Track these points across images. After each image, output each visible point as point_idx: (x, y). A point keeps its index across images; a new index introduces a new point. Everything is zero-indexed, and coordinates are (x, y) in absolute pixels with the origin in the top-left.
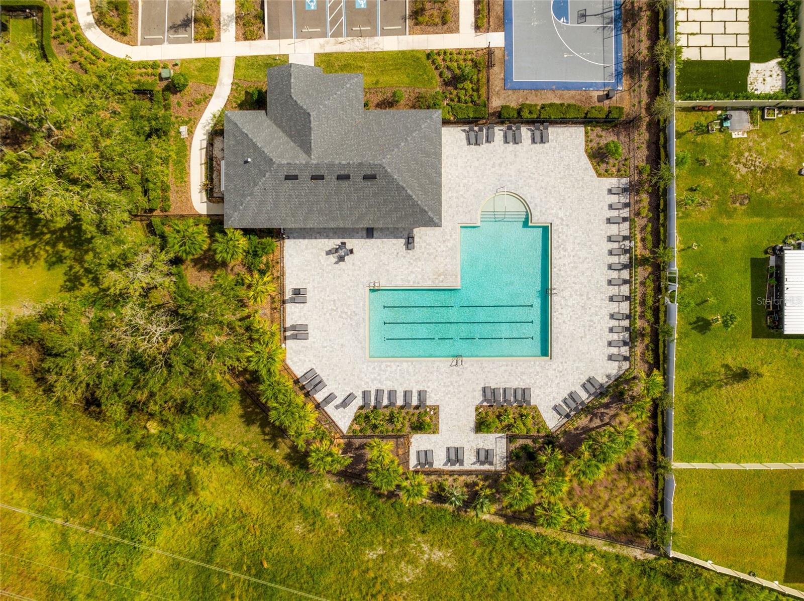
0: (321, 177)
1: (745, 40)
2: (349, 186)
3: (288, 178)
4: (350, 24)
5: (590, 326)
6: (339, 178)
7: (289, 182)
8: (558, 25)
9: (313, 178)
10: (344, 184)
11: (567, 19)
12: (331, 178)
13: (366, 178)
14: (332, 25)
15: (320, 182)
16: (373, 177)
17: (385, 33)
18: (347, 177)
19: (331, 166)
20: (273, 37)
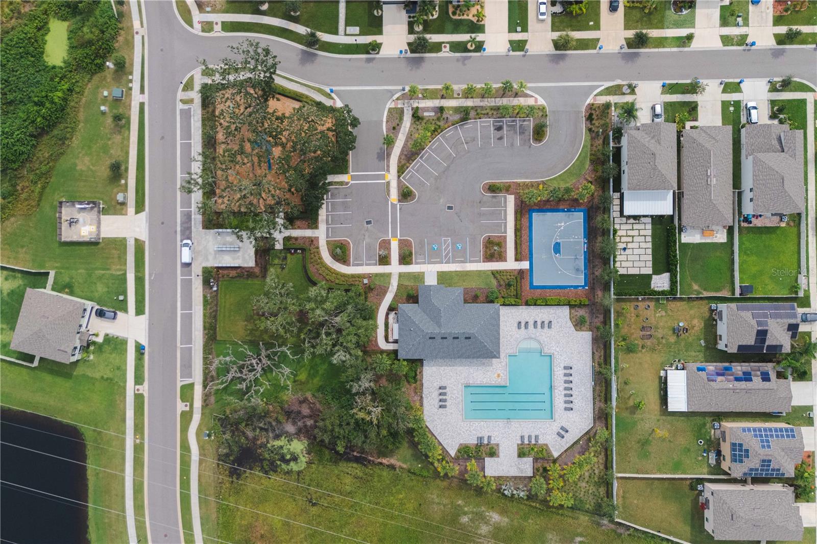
0: (446, 338)
1: (650, 264)
2: (458, 342)
3: (430, 338)
4: (454, 257)
6: (454, 338)
7: (431, 340)
8: (555, 257)
9: (442, 338)
10: (456, 341)
12: (450, 339)
13: (466, 338)
14: (446, 258)
15: (445, 340)
16: (470, 338)
17: (471, 262)
18: (458, 338)
19: (450, 334)
20: (417, 263)
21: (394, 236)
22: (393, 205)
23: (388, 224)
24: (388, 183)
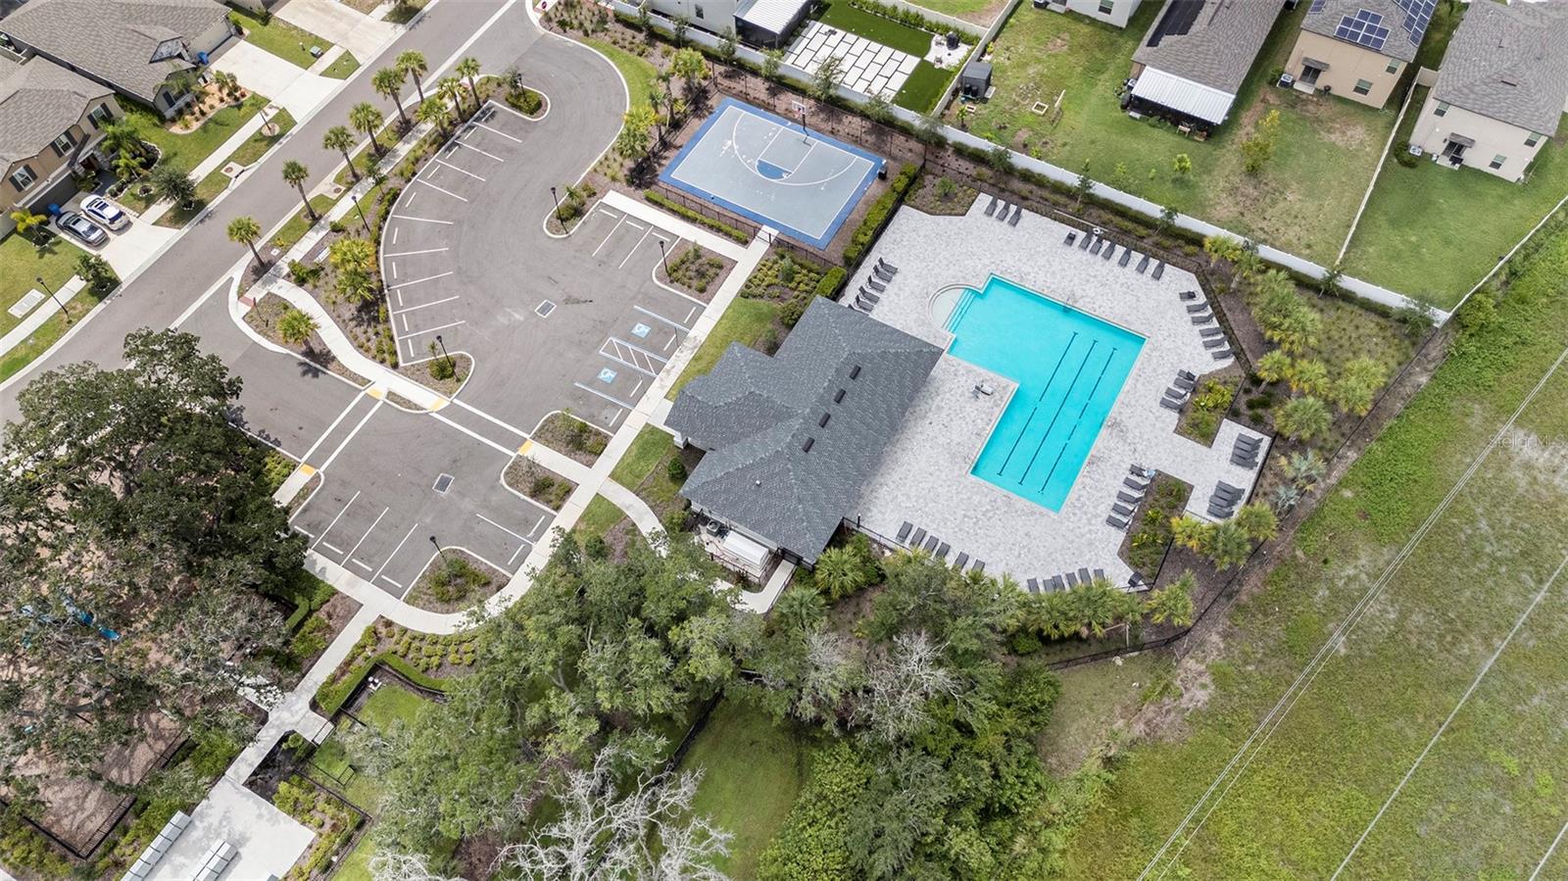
0: (828, 417)
2: (852, 399)
4: (657, 350)
5: (1128, 288)
6: (838, 400)
7: (811, 452)
8: (785, 181)
10: (847, 398)
12: (834, 409)
14: (647, 366)
15: (831, 422)
17: (691, 324)
20: (615, 429)
21: (516, 443)
22: (449, 411)
23: (480, 443)
24: (391, 395)
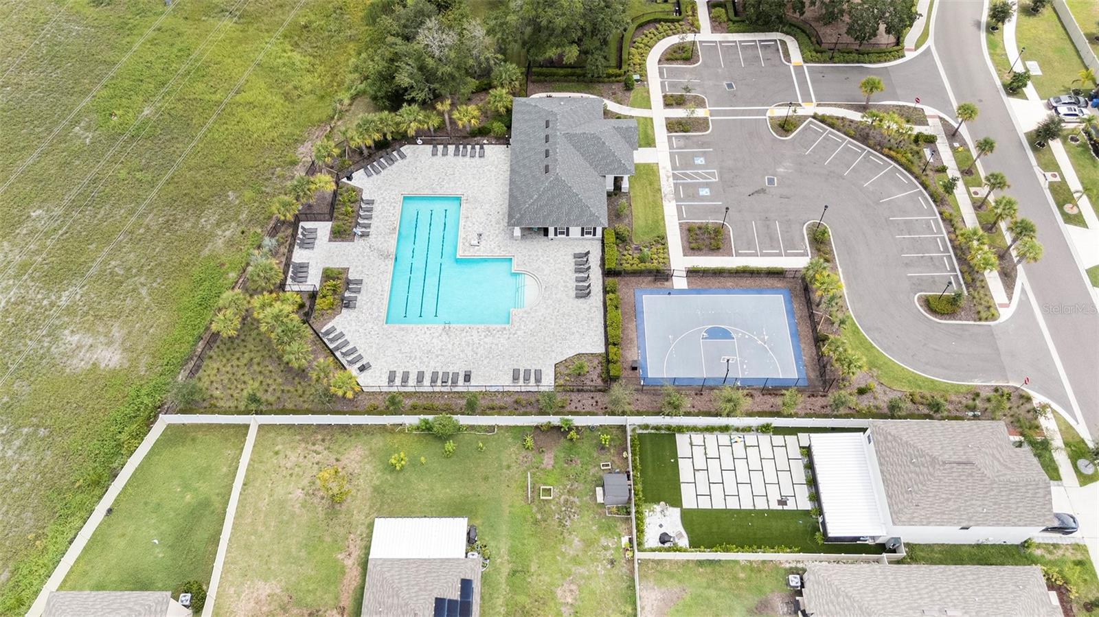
0: (547, 141)
1: (704, 504)
2: (540, 159)
3: (547, 122)
4: (685, 185)
5: (410, 358)
6: (547, 151)
7: (543, 124)
9: (547, 136)
10: (542, 156)
11: (706, 338)
12: (545, 147)
13: (547, 167)
14: (682, 174)
15: (544, 141)
16: (547, 171)
17: (679, 208)
18: (547, 156)
19: (555, 143)
20: (669, 138)
21: (713, 113)
22: (764, 112)
24: (798, 105)
